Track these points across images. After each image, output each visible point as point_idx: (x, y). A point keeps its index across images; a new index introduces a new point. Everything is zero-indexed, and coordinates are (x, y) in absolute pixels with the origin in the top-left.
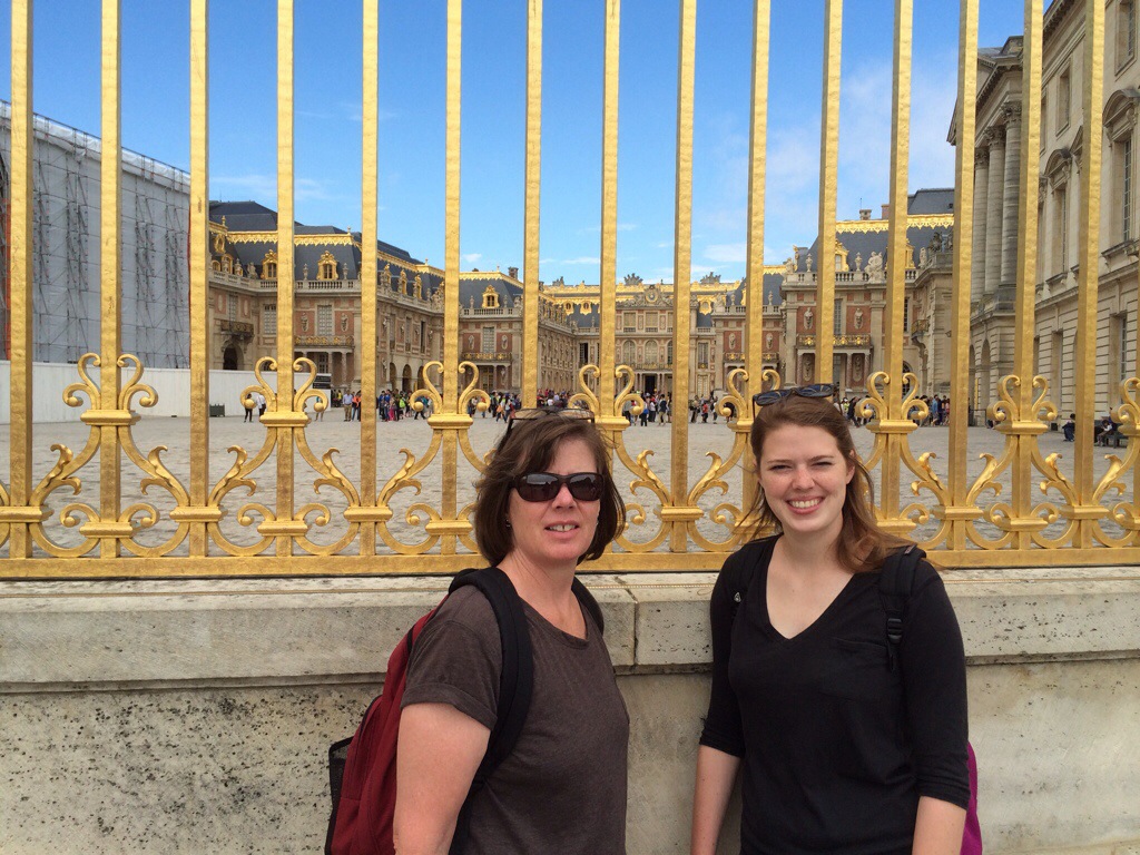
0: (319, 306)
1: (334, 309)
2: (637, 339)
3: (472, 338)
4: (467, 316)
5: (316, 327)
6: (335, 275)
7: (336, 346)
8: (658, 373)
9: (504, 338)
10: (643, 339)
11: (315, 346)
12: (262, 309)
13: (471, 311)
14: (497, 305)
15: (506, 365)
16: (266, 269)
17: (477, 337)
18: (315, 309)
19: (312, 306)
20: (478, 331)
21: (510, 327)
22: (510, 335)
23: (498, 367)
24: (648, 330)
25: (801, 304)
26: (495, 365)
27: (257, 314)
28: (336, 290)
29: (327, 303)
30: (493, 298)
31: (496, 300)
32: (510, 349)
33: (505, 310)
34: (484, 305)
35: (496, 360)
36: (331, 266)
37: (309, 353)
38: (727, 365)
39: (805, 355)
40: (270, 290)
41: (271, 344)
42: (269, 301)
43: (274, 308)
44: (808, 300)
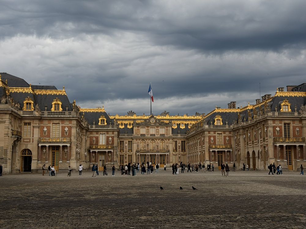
0: (53, 123)
1: (61, 125)
2: (146, 139)
3: (94, 139)
4: (92, 129)
5: (51, 134)
6: (61, 109)
7: (64, 142)
8: (157, 154)
9: (110, 139)
10: (149, 139)
11: (53, 142)
12: (23, 124)
13: (94, 126)
14: (106, 124)
15: (112, 151)
16: (25, 105)
17: (97, 138)
18: (51, 125)
19: (50, 123)
20: (97, 135)
21: (113, 134)
22: (113, 138)
23: (108, 152)
24: (151, 135)
25: (275, 125)
26: (107, 151)
27: (20, 127)
28: (62, 116)
29: (57, 122)
30: (104, 120)
31: (105, 121)
32: (113, 143)
33: (110, 126)
34: (100, 124)
35: (107, 148)
36: (58, 104)
37: (49, 146)
38: (211, 150)
39: (280, 146)
40: (28, 115)
41: (27, 142)
42: (27, 121)
43: (29, 124)
44: (277, 123)
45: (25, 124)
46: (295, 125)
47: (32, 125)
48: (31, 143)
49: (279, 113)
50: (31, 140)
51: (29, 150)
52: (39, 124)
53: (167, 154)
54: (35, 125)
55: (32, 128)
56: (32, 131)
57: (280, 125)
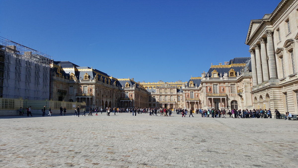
0: (84, 86)
3: (123, 95)
5: (83, 91)
6: (88, 78)
7: (88, 96)
8: (168, 103)
10: (164, 95)
11: (83, 96)
14: (129, 86)
16: (70, 77)
19: (82, 86)
20: (124, 93)
21: (132, 92)
22: (132, 94)
24: (165, 93)
25: (207, 85)
27: (68, 88)
28: (88, 82)
29: (86, 85)
32: (132, 97)
33: (131, 88)
36: (87, 76)
37: (81, 98)
38: (186, 101)
39: (209, 98)
40: (71, 82)
41: (71, 96)
42: (71, 85)
43: (72, 86)
44: (209, 84)
45: (70, 87)
46: (221, 85)
47: (73, 87)
48: (73, 96)
49: (210, 78)
50: (73, 95)
51: (72, 100)
52: (77, 86)
53: (174, 103)
54: (75, 87)
55: (73, 88)
56: (73, 90)
57: (211, 85)
